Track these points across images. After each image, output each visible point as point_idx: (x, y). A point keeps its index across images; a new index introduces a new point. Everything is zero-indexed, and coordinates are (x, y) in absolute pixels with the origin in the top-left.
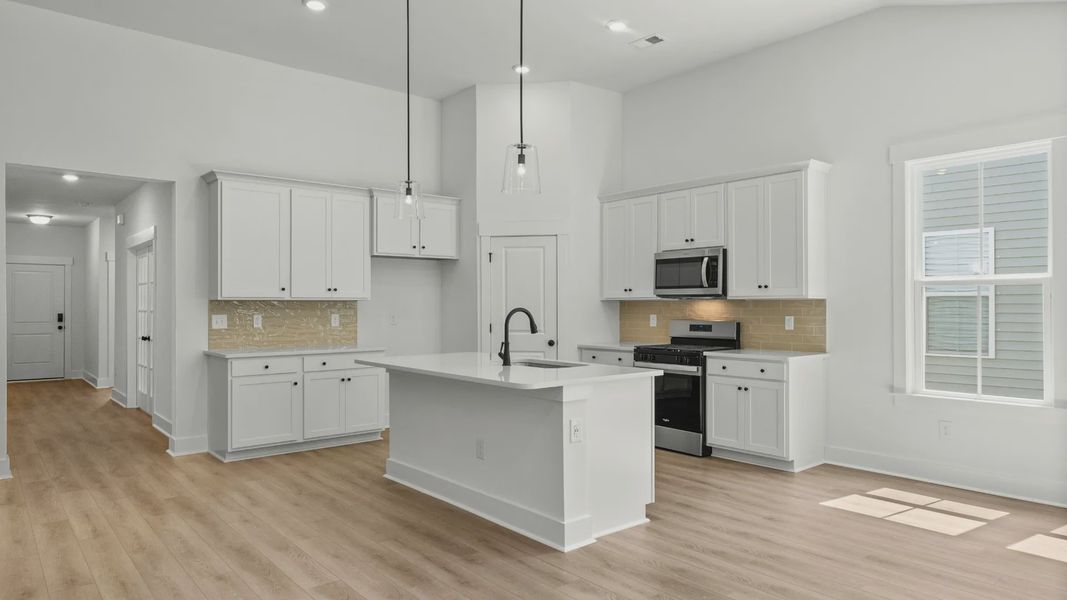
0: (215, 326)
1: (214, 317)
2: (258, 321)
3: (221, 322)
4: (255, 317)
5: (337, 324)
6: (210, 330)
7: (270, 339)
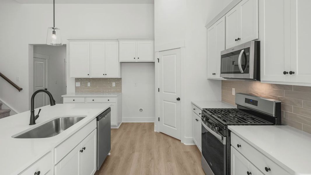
0: (76, 86)
1: (76, 83)
2: (89, 84)
3: (78, 84)
4: (88, 83)
5: (115, 86)
6: (76, 87)
7: (93, 90)
